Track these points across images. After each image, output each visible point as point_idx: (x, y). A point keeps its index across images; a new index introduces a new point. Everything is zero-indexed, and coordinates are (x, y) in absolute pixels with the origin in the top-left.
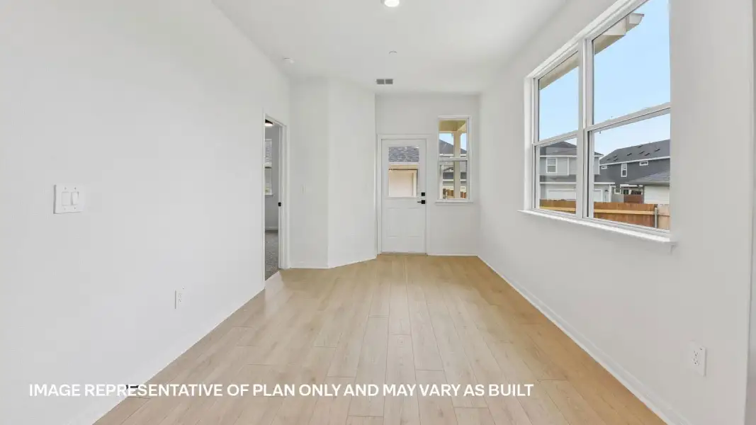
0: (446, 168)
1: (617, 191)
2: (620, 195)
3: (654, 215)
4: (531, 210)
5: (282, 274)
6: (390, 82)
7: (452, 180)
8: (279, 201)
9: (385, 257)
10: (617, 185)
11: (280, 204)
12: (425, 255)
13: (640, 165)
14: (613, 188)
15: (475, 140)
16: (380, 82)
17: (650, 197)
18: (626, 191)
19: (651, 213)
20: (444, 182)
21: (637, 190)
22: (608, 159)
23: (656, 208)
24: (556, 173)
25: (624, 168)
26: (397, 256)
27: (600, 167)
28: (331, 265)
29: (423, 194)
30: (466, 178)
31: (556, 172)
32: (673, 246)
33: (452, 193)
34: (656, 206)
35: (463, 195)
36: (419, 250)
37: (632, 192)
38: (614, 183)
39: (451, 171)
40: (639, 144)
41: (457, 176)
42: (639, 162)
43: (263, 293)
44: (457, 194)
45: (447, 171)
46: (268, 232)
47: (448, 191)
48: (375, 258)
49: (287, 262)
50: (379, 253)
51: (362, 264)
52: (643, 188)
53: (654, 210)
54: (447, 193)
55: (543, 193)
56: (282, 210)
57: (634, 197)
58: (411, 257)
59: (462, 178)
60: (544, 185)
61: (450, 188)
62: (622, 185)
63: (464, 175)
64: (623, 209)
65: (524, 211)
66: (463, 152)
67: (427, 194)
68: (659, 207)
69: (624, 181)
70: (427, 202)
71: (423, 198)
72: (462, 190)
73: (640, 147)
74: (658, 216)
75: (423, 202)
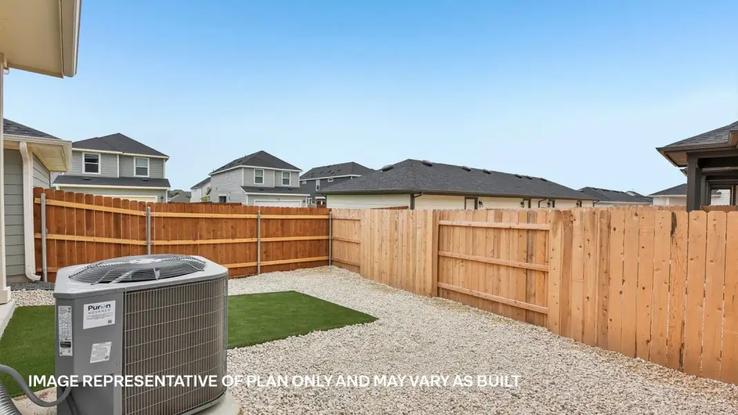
1: (314, 202)
2: (315, 205)
3: (329, 219)
10: (313, 196)
13: (328, 181)
14: (310, 200)
18: (319, 203)
22: (306, 175)
25: (318, 183)
27: (301, 182)
31: (263, 183)
34: (331, 211)
38: (309, 195)
42: (327, 179)
52: (326, 197)
53: (331, 214)
62: (317, 198)
74: (332, 219)
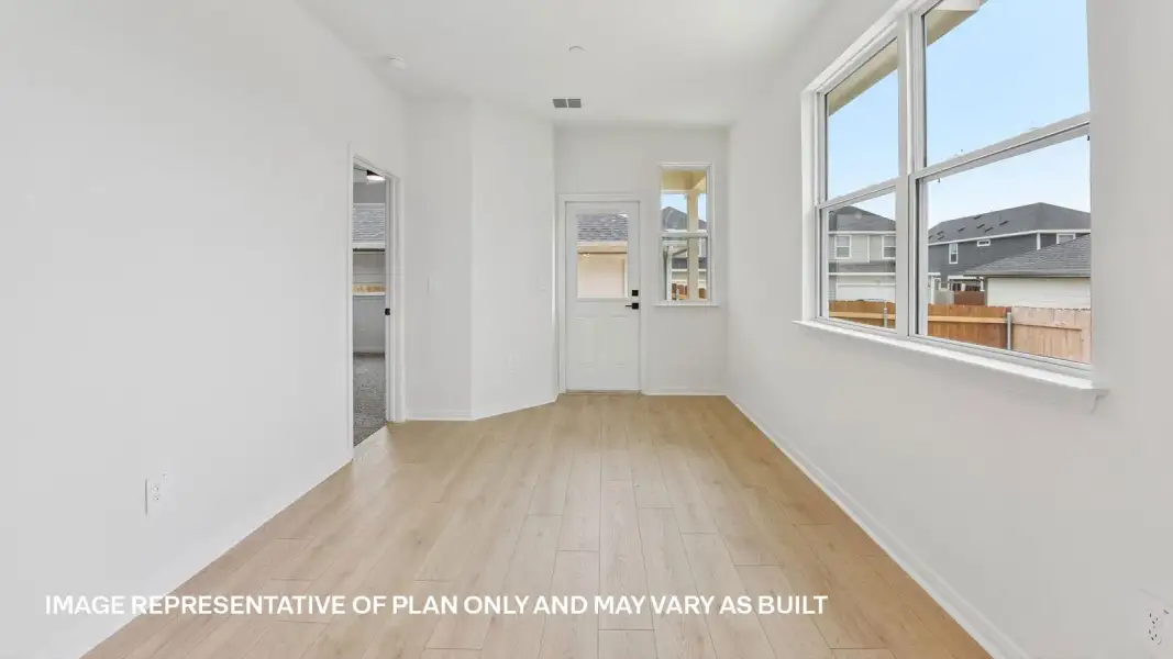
0: (676, 250)
1: (944, 286)
2: (948, 292)
3: (1006, 325)
4: (815, 319)
5: (391, 431)
6: (575, 103)
7: (685, 270)
8: (387, 307)
9: (570, 399)
10: (944, 278)
11: (387, 312)
12: (639, 395)
13: (978, 245)
14: (937, 282)
15: (721, 203)
16: (559, 103)
17: (999, 295)
18: (956, 287)
19: (1002, 321)
20: (674, 273)
21: (974, 284)
23: (1009, 314)
24: (850, 258)
25: (953, 250)
26: (592, 396)
28: (477, 413)
29: (635, 293)
30: (706, 267)
31: (850, 255)
32: (1099, 395)
33: (684, 290)
34: (1009, 310)
35: (702, 293)
36: (628, 385)
37: (967, 287)
38: (939, 274)
39: (685, 255)
40: (975, 214)
41: (693, 263)
42: (976, 241)
43: (347, 469)
44: (694, 294)
45: (678, 256)
46: (359, 356)
47: (680, 287)
48: (553, 401)
49: (401, 409)
50: (563, 391)
51: (531, 411)
52: (985, 281)
53: (1006, 316)
54: (678, 291)
55: (833, 290)
56: (391, 320)
57: (971, 296)
58: (615, 397)
59: (700, 267)
60: (835, 276)
61: (682, 282)
62: (950, 277)
63: (703, 262)
64: (958, 315)
65: (804, 323)
66: (702, 224)
67: (641, 293)
68: (1015, 311)
69: (955, 270)
70: (642, 306)
71: (635, 299)
72: (700, 286)
73: (979, 217)
74: (1012, 325)
75: (635, 306)
